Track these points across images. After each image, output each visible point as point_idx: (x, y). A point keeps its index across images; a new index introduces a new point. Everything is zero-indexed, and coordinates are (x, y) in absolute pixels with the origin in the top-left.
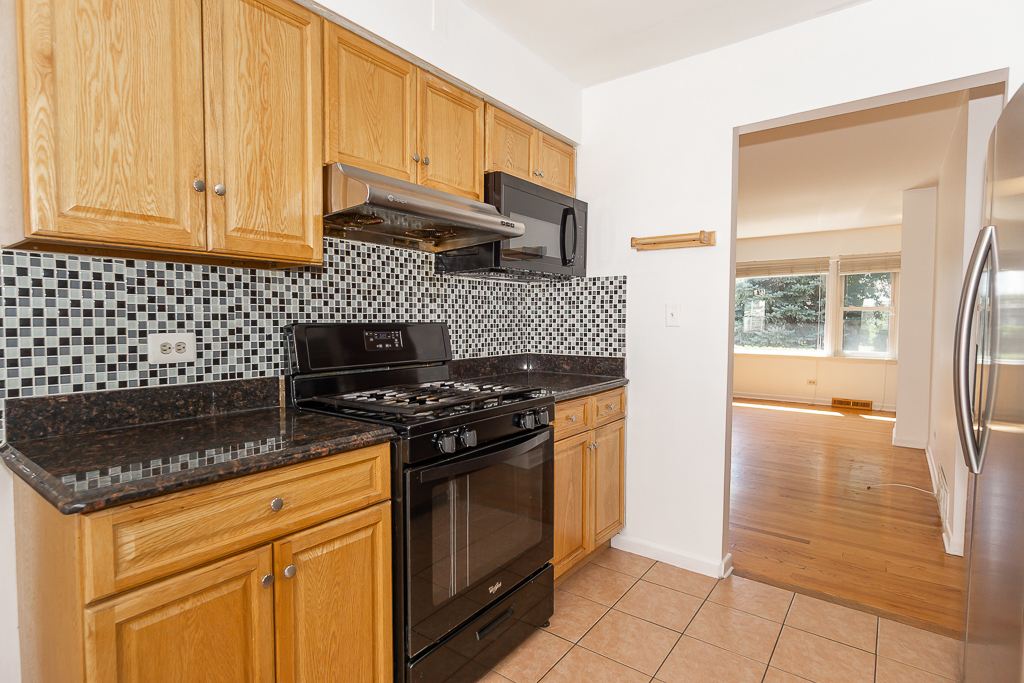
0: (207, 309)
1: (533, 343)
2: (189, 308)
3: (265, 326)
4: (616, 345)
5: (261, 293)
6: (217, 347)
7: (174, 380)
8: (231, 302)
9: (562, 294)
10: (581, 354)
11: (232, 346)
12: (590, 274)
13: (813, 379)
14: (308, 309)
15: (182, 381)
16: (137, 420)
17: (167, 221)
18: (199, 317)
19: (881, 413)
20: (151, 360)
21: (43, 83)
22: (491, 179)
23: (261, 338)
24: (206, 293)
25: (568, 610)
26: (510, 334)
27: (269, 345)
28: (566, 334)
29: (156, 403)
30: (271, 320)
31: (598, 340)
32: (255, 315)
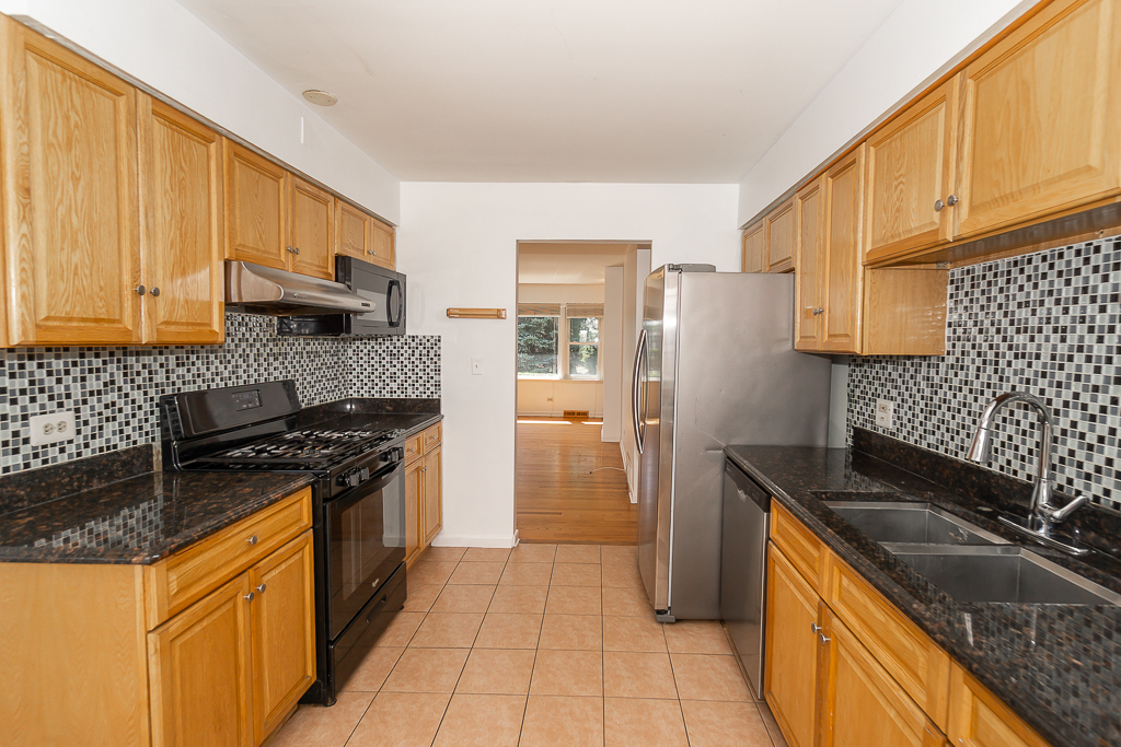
0: (83, 387)
1: (355, 388)
2: (67, 388)
3: (136, 397)
4: (432, 389)
5: (132, 366)
6: (94, 422)
7: (54, 459)
8: (105, 377)
9: (384, 347)
10: (402, 396)
11: (107, 419)
12: (409, 332)
13: (550, 397)
14: (173, 377)
15: (63, 459)
16: (26, 503)
17: (113, 321)
18: (76, 395)
19: (594, 419)
20: (33, 442)
21: (24, 212)
22: (340, 259)
23: (133, 409)
24: (82, 371)
25: (414, 595)
26: (336, 382)
27: (141, 415)
28: (388, 381)
29: (43, 484)
30: (142, 392)
31: (417, 385)
32: (127, 388)
